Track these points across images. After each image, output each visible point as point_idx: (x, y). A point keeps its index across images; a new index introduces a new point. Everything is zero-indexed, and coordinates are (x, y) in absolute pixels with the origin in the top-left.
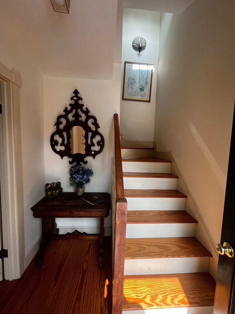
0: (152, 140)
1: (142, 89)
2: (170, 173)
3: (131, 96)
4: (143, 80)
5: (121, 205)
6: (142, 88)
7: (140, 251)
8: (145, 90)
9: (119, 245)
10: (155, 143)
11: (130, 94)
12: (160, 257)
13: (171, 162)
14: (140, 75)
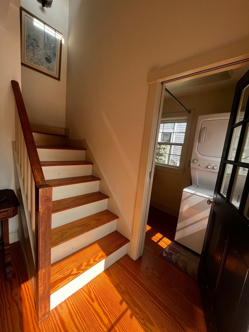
0: (64, 126)
1: (48, 60)
2: (85, 160)
3: (32, 63)
4: (50, 49)
5: (45, 191)
6: (49, 58)
7: (62, 236)
8: (52, 63)
9: (44, 234)
10: (67, 130)
11: (32, 59)
12: (82, 233)
13: (85, 149)
14: (46, 41)
